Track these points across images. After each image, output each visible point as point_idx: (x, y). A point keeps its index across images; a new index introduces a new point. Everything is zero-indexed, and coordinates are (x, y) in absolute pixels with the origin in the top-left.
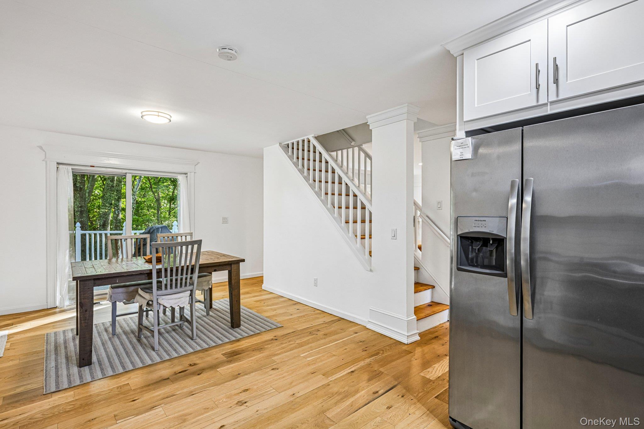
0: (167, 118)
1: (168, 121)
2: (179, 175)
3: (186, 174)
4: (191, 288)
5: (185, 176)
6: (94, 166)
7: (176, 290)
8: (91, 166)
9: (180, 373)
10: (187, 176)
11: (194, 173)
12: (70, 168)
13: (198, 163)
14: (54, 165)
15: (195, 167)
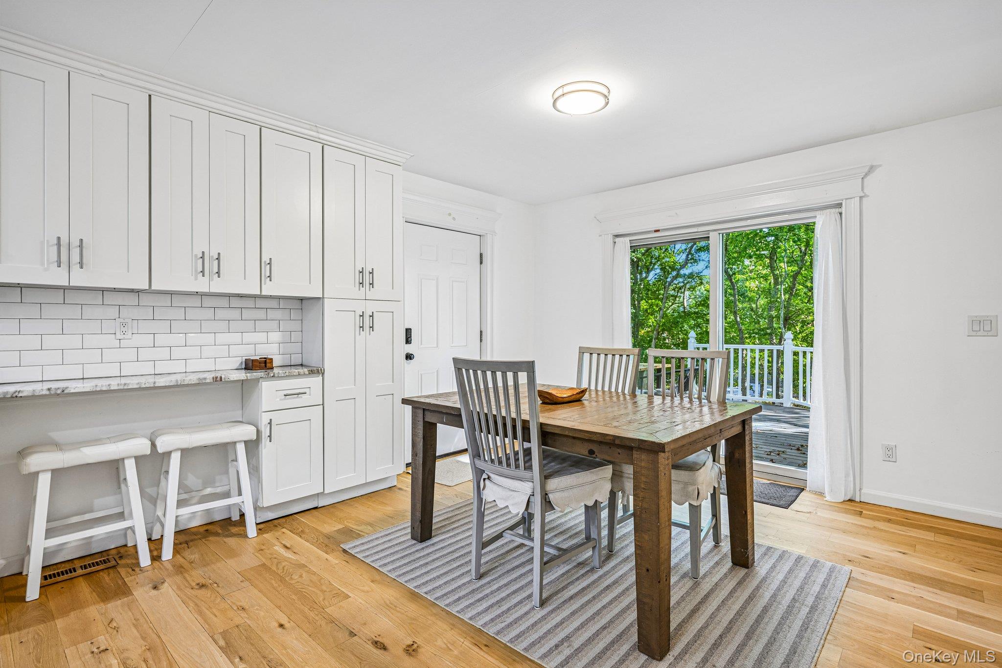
2: (819, 212)
3: (840, 205)
4: (528, 474)
5: (837, 210)
6: (659, 231)
8: (655, 231)
10: (841, 210)
11: (860, 197)
12: (627, 239)
13: (872, 169)
14: (610, 238)
15: (865, 180)
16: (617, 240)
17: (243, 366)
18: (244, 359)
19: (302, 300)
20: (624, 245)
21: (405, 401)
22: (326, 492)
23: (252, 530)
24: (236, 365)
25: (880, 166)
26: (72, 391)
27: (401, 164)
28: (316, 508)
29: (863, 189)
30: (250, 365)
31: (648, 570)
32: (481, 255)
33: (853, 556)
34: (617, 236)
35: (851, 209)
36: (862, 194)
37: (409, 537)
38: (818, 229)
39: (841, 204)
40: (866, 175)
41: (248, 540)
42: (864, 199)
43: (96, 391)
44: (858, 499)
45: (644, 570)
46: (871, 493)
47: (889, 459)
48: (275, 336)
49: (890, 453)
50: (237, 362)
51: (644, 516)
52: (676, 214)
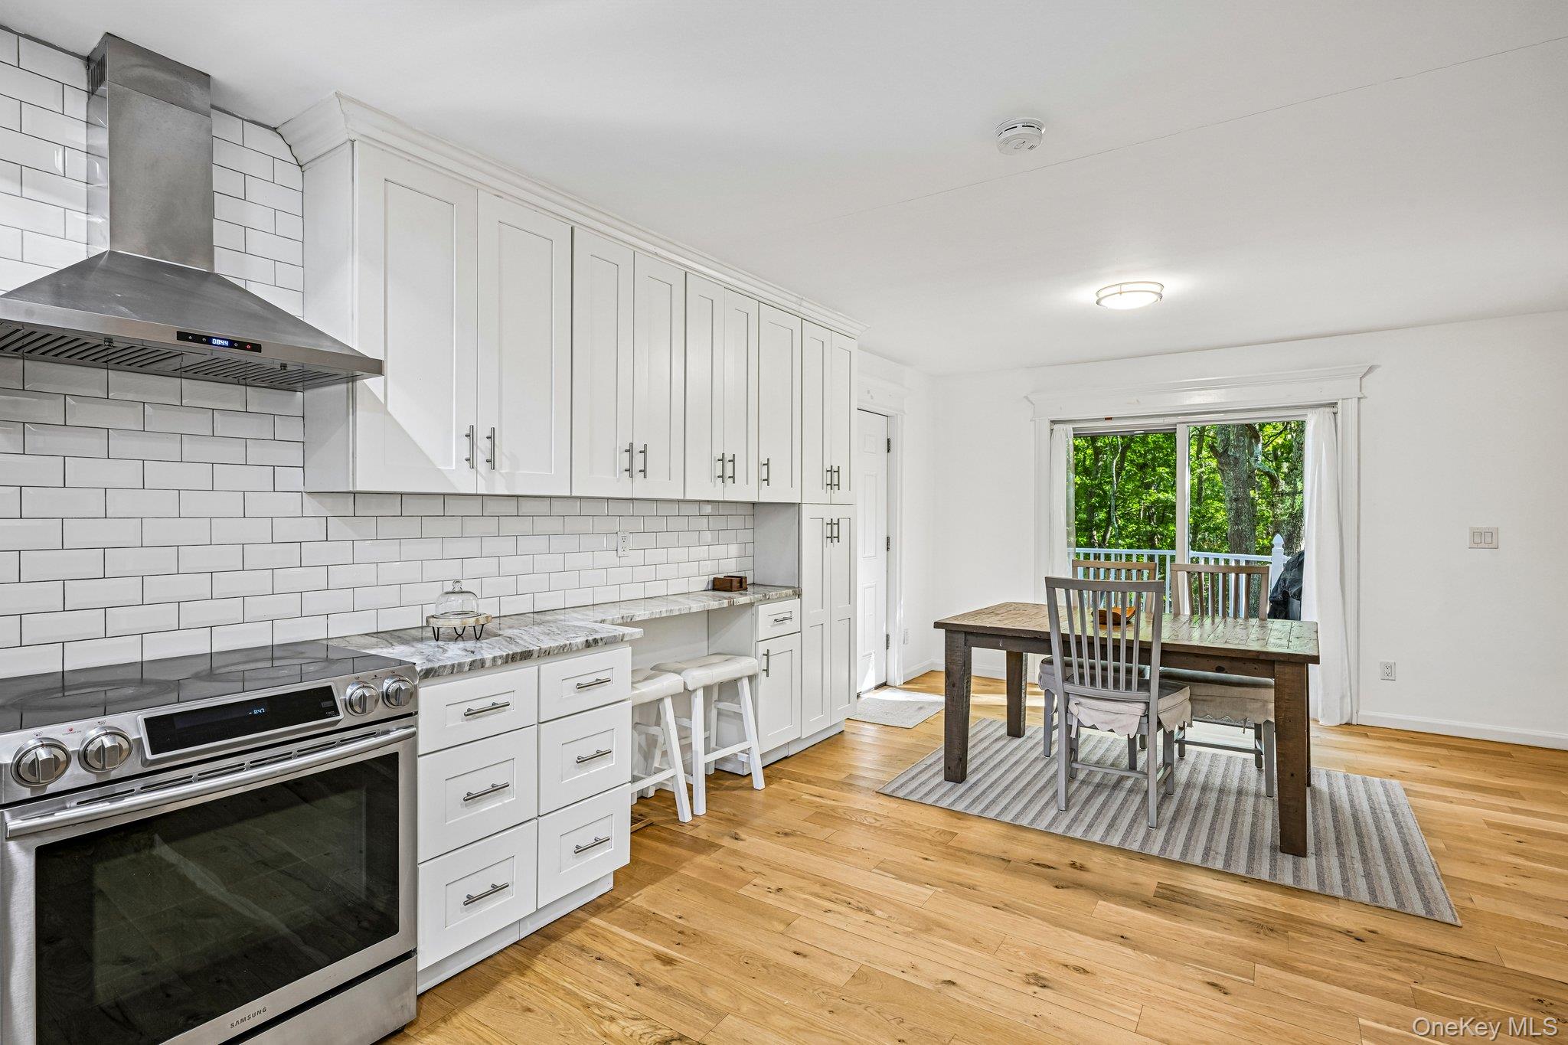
0: (1152, 292)
1: (1156, 297)
2: (1309, 410)
3: (1334, 405)
4: (1143, 695)
5: (1332, 410)
6: (1111, 419)
7: (1104, 692)
8: (1106, 419)
9: (1038, 864)
10: (1335, 410)
11: (1359, 398)
12: (1070, 427)
13: (1371, 369)
14: (1047, 425)
15: (1363, 380)
16: (1056, 427)
17: (710, 587)
18: (711, 578)
19: (754, 504)
20: (1065, 433)
21: (938, 625)
22: (803, 737)
23: (759, 782)
24: (704, 586)
25: (1379, 366)
26: (638, 619)
27: (856, 337)
28: (786, 758)
29: (1361, 391)
30: (721, 585)
31: (1292, 775)
32: (889, 441)
33: (1392, 772)
34: (1053, 422)
35: (1348, 410)
36: (1360, 395)
37: (941, 777)
38: (1309, 429)
39: (1336, 403)
40: (1365, 375)
41: (755, 792)
42: (1362, 400)
43: (652, 619)
44: (1354, 722)
45: (1288, 775)
46: (1369, 714)
47: (1387, 677)
48: (734, 549)
49: (1389, 672)
50: (704, 582)
51: (1287, 725)
52: (1138, 401)
